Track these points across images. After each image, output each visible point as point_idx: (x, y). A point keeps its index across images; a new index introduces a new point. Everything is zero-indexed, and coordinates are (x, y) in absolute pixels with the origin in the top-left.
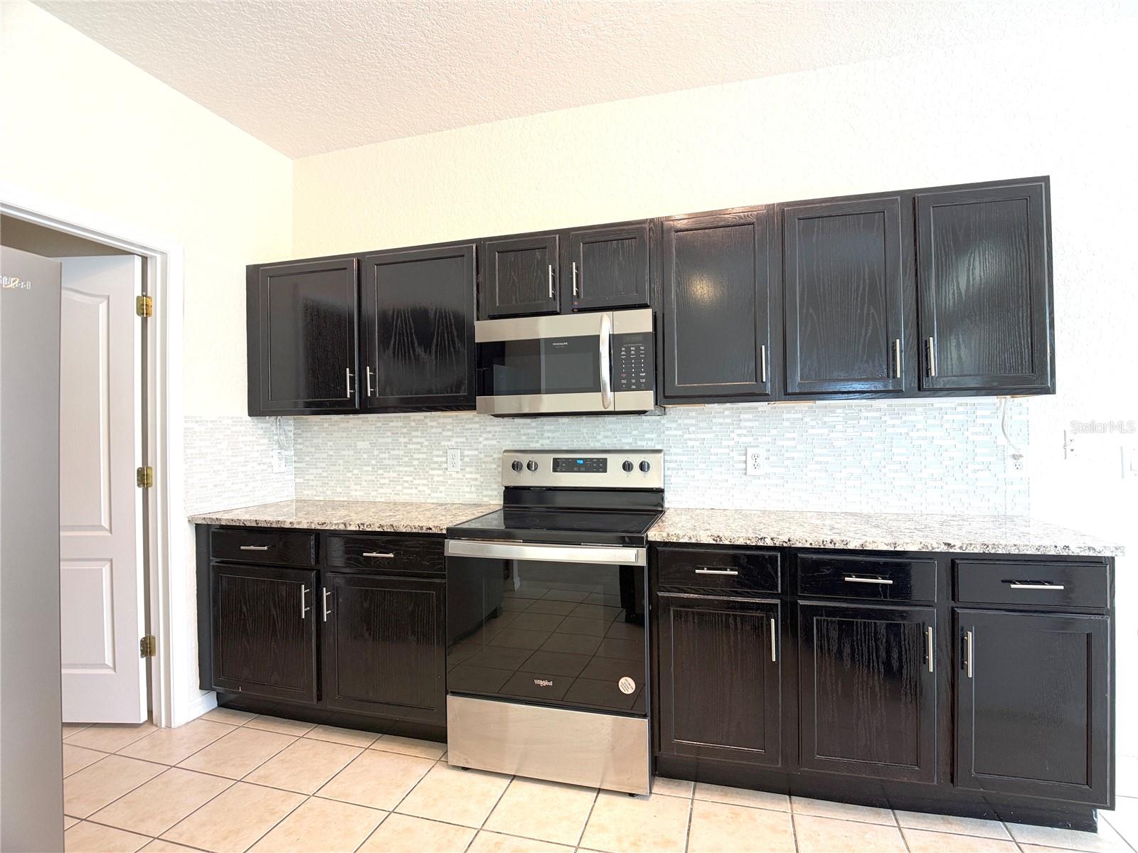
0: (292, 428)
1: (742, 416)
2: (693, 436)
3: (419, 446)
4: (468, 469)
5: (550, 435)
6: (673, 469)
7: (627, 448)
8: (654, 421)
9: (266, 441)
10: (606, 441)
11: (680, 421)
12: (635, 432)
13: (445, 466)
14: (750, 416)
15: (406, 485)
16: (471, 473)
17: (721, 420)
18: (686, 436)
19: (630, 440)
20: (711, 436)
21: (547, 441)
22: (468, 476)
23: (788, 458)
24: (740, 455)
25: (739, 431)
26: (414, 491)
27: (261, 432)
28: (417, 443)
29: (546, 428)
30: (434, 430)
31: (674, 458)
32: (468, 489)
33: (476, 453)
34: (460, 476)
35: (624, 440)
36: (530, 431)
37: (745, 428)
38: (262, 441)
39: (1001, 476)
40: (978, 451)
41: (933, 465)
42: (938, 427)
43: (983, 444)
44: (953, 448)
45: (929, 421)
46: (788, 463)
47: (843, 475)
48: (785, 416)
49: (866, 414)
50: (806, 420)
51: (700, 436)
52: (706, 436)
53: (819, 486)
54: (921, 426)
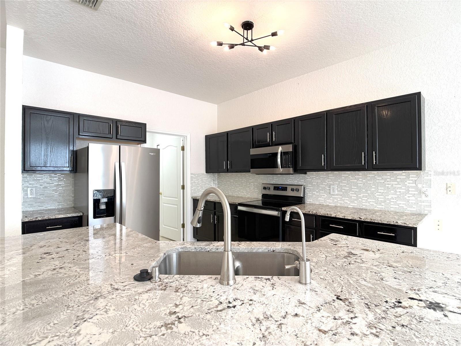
0: (217, 176)
1: (329, 175)
2: (315, 181)
5: (276, 179)
6: (309, 191)
7: (296, 184)
8: (304, 176)
10: (290, 182)
11: (311, 176)
12: (298, 179)
13: (250, 187)
14: (332, 175)
15: (241, 192)
16: (256, 189)
17: (323, 176)
18: (312, 181)
19: (297, 182)
20: (320, 181)
21: (275, 181)
23: (344, 189)
24: (329, 187)
25: (328, 180)
26: (243, 194)
27: (209, 177)
28: (245, 181)
29: (275, 177)
30: (248, 177)
31: (309, 188)
32: (255, 194)
33: (257, 184)
34: (253, 190)
35: (295, 182)
36: (271, 178)
37: (330, 179)
38: (209, 179)
39: (419, 199)
40: (410, 189)
41: (393, 194)
42: (395, 180)
43: (412, 187)
44: (400, 188)
45: (392, 178)
46: (343, 191)
47: (361, 196)
48: (343, 175)
49: (369, 175)
50: (349, 177)
51: (316, 181)
52: (318, 181)
53: (353, 199)
54: (389, 180)
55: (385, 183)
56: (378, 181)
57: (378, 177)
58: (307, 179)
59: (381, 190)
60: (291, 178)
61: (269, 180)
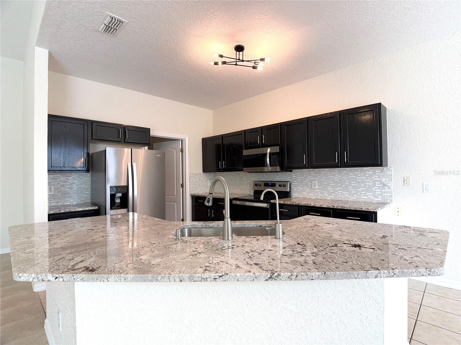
0: (213, 175)
1: (311, 172)
2: (299, 178)
3: (238, 180)
4: (248, 186)
5: (266, 177)
6: (294, 186)
7: (283, 181)
8: (290, 173)
9: (207, 178)
10: (278, 179)
11: (296, 174)
12: (285, 177)
13: (243, 185)
14: (313, 172)
15: (235, 189)
17: (306, 173)
18: (297, 178)
19: (284, 179)
20: (303, 178)
21: (265, 179)
22: (248, 187)
23: (323, 184)
24: (311, 183)
25: (310, 176)
26: (237, 191)
27: (206, 176)
28: (238, 179)
29: (265, 175)
30: (241, 176)
31: (295, 183)
32: (248, 191)
33: (250, 181)
34: (246, 187)
35: (282, 179)
36: (261, 176)
37: (312, 175)
38: (206, 178)
39: (383, 191)
40: (376, 183)
41: (363, 187)
42: (364, 176)
43: (378, 181)
44: (369, 182)
45: (362, 174)
46: (323, 185)
47: (337, 189)
48: (322, 172)
49: (343, 172)
50: (327, 173)
51: (301, 178)
52: (302, 178)
53: (331, 192)
54: (359, 175)
55: (357, 178)
56: (350, 176)
57: (351, 173)
58: (293, 176)
59: (353, 184)
60: (279, 176)
61: (260, 178)
